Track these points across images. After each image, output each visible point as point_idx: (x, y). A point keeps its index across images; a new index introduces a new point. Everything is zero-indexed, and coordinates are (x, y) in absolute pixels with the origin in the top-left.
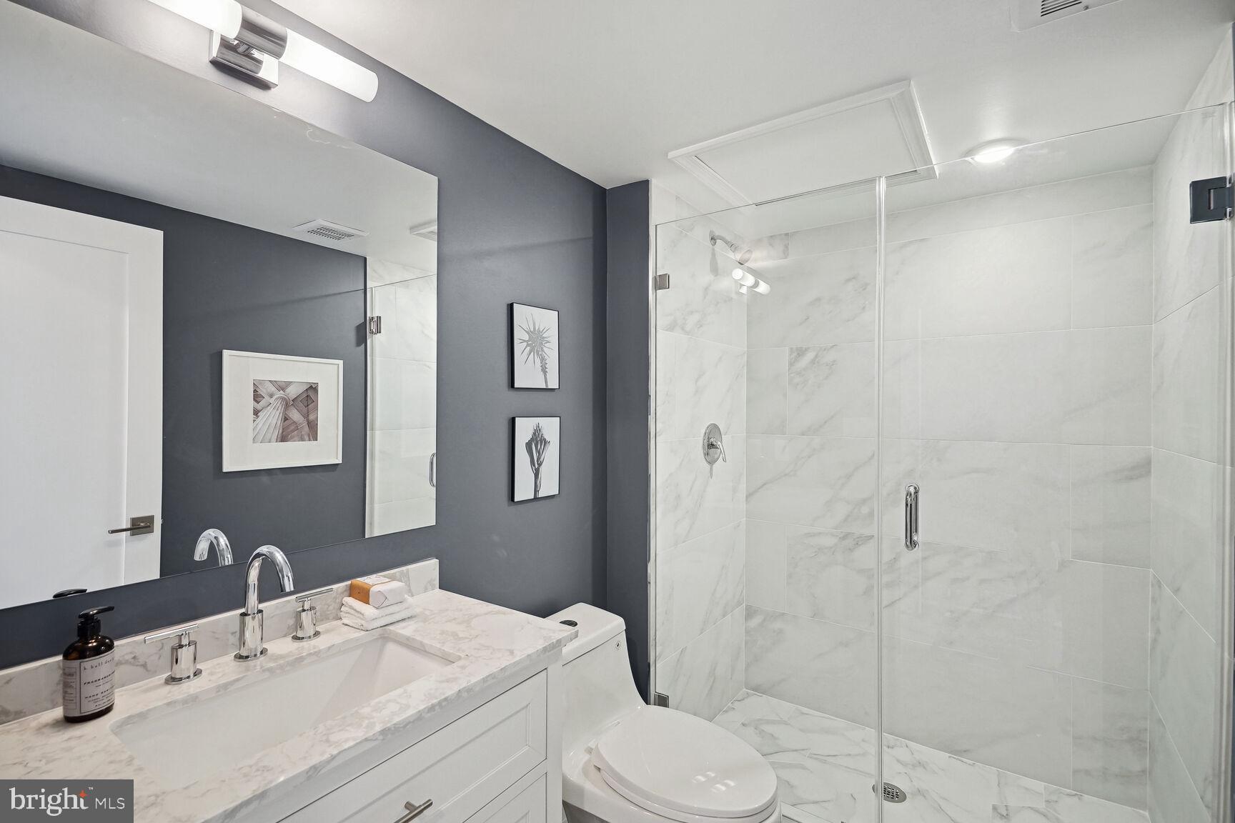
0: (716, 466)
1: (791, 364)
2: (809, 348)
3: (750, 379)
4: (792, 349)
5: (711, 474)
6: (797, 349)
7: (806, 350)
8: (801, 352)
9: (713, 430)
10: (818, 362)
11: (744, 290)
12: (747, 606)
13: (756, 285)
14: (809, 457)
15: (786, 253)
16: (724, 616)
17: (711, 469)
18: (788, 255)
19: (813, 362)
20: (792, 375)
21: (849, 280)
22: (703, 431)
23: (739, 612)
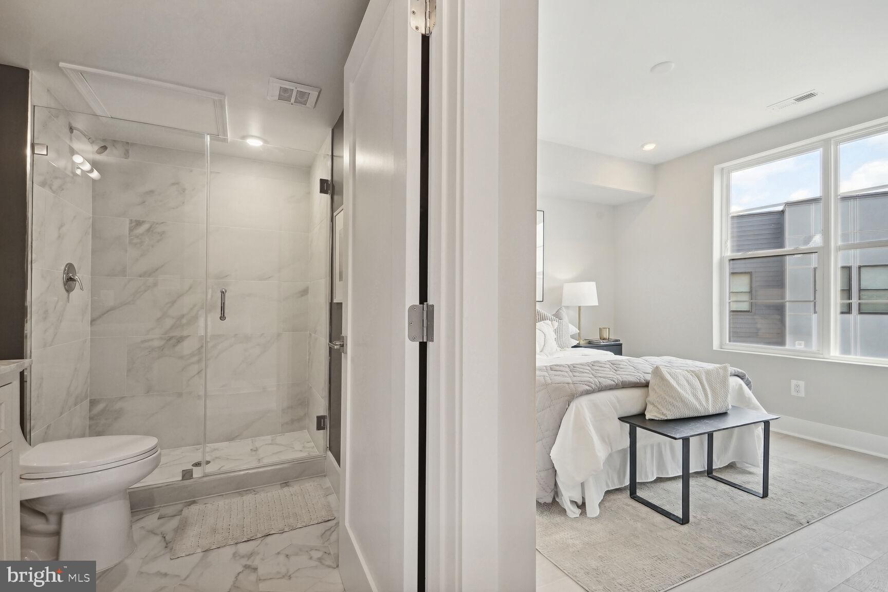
0: (72, 294)
1: (131, 230)
2: (145, 221)
3: (94, 237)
4: (131, 220)
5: (68, 300)
6: (136, 221)
7: (143, 222)
8: (139, 223)
9: (70, 268)
10: (152, 231)
11: (78, 172)
12: (91, 400)
13: (91, 171)
14: (146, 291)
15: (126, 154)
16: (76, 405)
17: (69, 295)
18: (129, 157)
19: (148, 230)
20: (132, 237)
21: (173, 184)
22: (63, 268)
23: (86, 403)
